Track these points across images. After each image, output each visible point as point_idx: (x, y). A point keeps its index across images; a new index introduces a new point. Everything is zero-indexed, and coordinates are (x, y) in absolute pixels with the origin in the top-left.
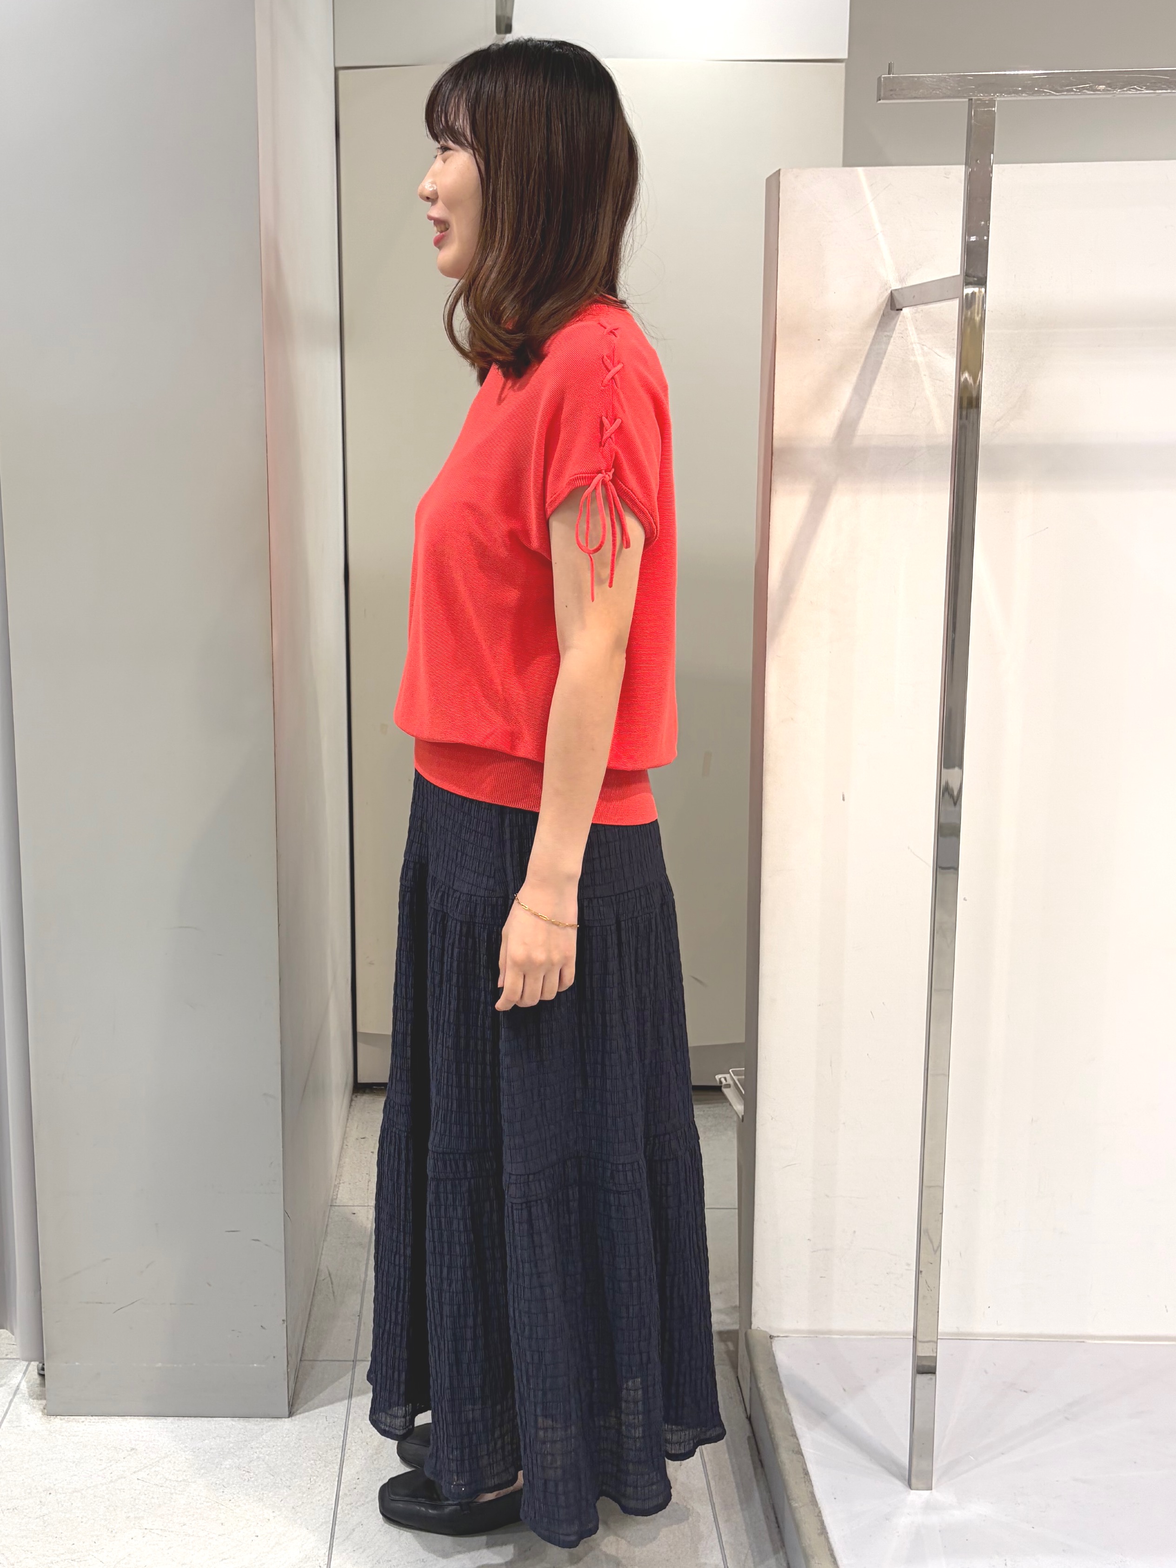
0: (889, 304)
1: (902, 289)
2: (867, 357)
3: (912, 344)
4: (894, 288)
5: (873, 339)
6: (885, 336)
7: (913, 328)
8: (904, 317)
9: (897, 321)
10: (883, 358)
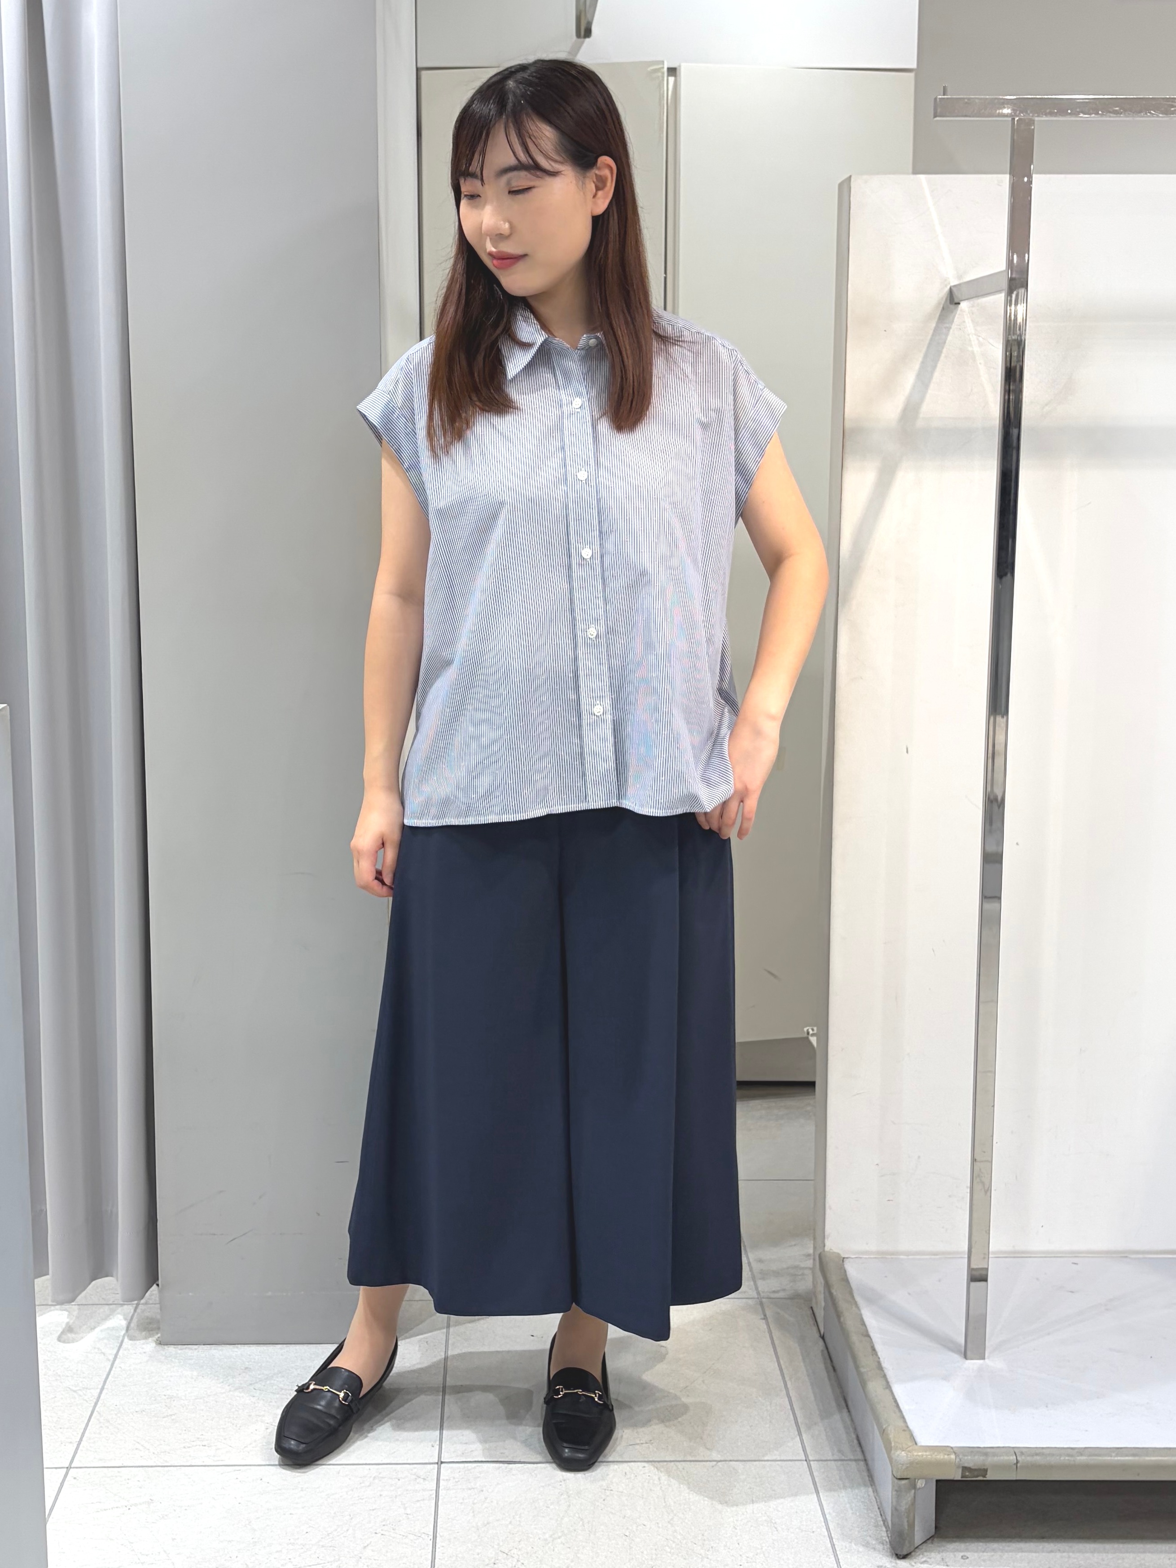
0: (949, 298)
1: (959, 285)
2: (928, 347)
3: (969, 335)
4: (952, 284)
5: (934, 331)
6: (945, 328)
7: (970, 322)
8: (961, 310)
9: (955, 316)
10: (943, 348)
